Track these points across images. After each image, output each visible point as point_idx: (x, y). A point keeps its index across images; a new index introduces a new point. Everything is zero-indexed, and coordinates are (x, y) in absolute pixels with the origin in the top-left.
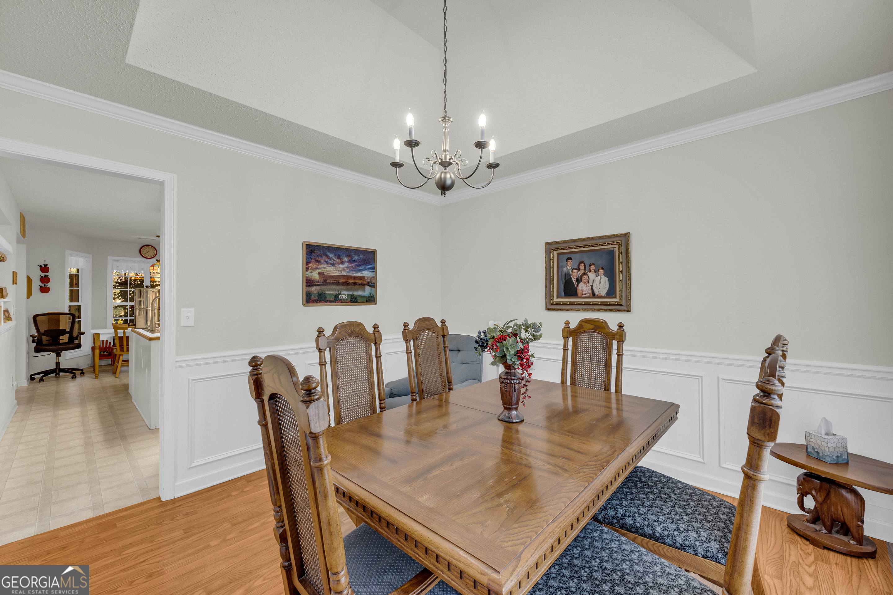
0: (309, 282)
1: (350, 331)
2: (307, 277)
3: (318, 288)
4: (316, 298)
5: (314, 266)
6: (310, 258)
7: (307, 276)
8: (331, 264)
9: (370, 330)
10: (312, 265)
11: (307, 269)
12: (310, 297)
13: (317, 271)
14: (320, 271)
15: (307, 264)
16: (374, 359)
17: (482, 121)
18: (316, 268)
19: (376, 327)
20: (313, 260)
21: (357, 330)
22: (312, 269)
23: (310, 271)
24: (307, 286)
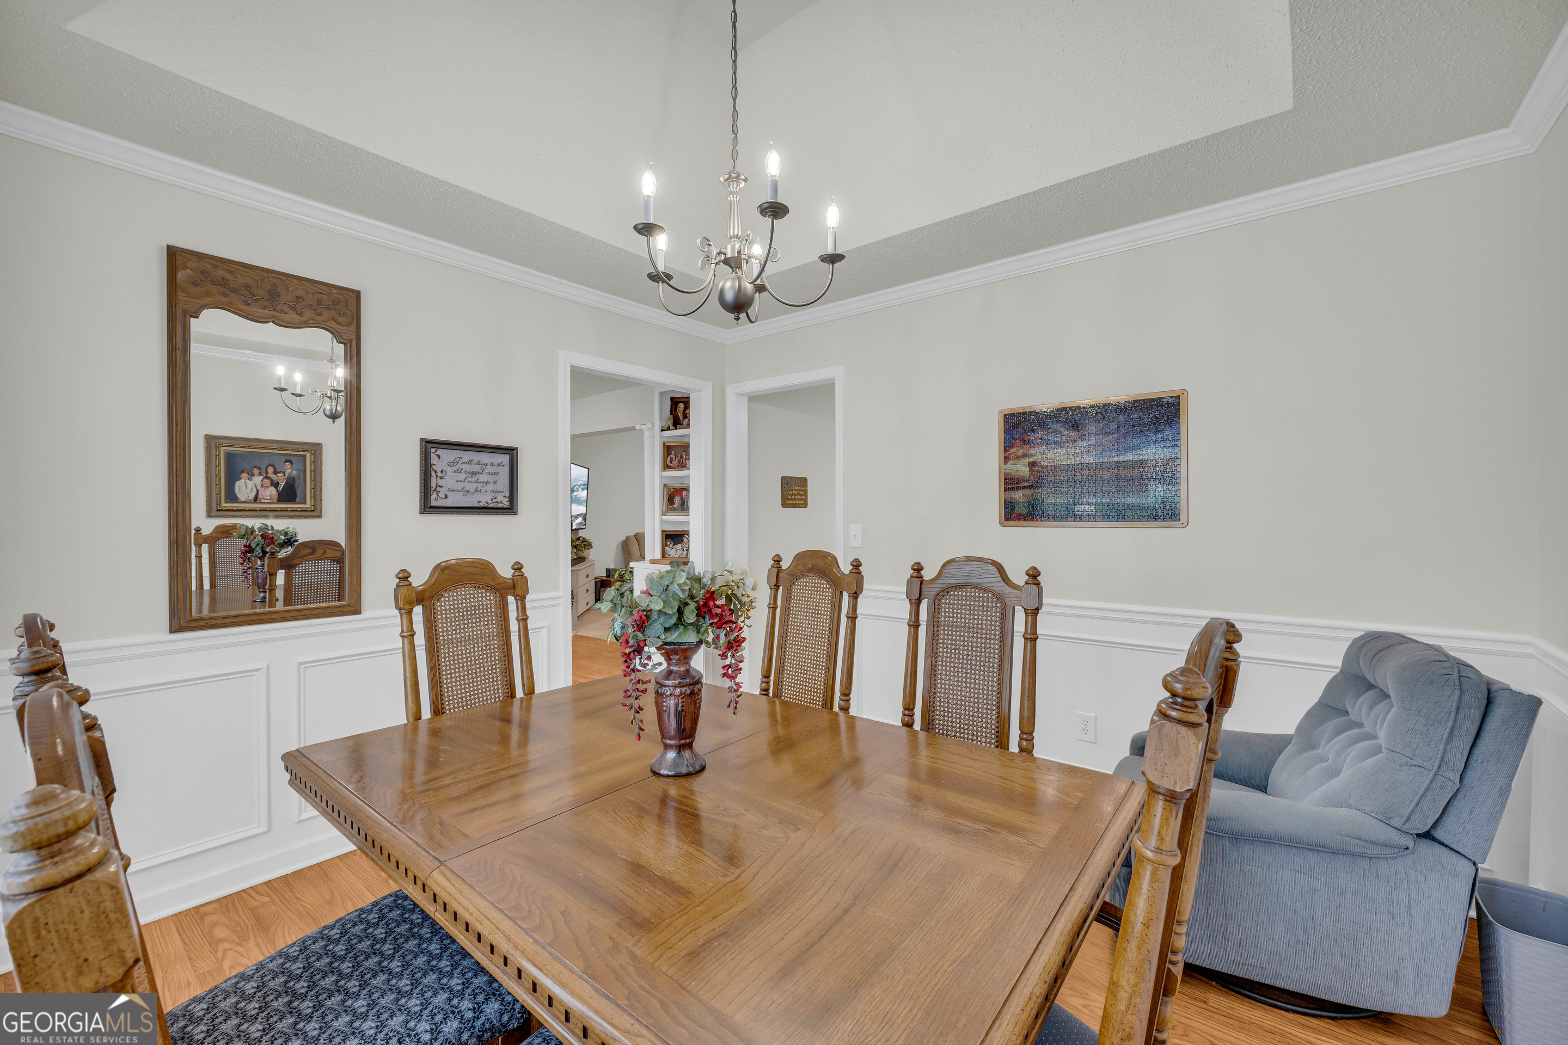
0: (1010, 483)
1: (810, 565)
2: (1006, 474)
3: (1027, 492)
4: (1025, 511)
5: (1021, 452)
6: (1013, 438)
7: (1007, 471)
8: (1055, 443)
9: (846, 568)
10: (1017, 450)
11: (1006, 459)
12: (1013, 510)
13: (1026, 461)
14: (1031, 460)
15: (1005, 451)
16: (844, 621)
17: (649, 184)
18: (1025, 456)
19: (857, 565)
20: (1018, 441)
21: (821, 563)
22: (1018, 458)
23: (1013, 462)
24: (1005, 490)
